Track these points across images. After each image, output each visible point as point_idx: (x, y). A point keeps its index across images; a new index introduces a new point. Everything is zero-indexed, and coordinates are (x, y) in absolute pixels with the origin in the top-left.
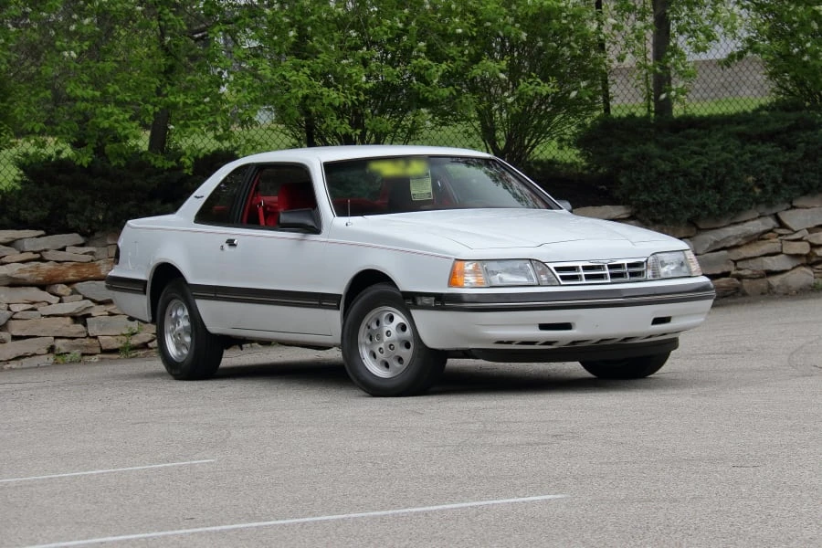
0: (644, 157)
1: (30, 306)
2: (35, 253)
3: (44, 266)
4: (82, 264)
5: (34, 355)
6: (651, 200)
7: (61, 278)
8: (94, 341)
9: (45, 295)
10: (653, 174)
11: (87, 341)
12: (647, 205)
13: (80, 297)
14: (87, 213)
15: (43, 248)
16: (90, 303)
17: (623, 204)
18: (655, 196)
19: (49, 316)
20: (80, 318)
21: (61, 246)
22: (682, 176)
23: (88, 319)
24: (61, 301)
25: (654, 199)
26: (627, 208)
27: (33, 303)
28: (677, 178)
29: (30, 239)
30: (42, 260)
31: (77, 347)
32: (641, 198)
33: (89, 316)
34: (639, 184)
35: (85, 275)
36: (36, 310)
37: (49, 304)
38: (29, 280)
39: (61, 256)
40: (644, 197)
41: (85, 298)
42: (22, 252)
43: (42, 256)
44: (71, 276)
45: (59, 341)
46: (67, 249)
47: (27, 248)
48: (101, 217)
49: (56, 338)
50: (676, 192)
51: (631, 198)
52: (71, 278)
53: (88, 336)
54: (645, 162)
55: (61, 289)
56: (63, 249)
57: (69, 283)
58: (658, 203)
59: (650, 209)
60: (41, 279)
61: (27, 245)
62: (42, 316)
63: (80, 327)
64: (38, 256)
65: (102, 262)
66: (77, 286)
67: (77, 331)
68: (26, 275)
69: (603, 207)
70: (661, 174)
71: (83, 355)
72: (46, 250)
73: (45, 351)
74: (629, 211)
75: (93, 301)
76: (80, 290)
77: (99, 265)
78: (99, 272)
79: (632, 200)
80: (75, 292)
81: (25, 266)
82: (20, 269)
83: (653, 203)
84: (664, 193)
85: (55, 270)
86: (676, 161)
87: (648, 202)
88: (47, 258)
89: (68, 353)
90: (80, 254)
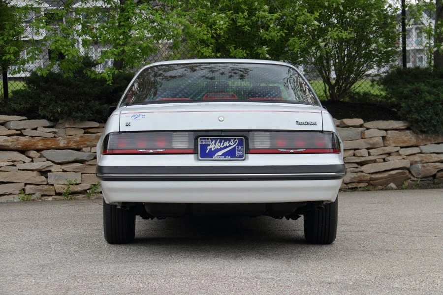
0: (418, 91)
1: (12, 163)
2: (17, 130)
3: (22, 139)
4: (48, 139)
5: (11, 194)
6: (419, 118)
7: (33, 147)
8: (51, 187)
9: (22, 157)
10: (422, 102)
11: (46, 187)
12: (417, 121)
13: (45, 159)
14: (51, 107)
15: (22, 127)
16: (50, 163)
17: (402, 120)
18: (422, 116)
19: (23, 170)
20: (44, 173)
21: (35, 126)
22: (441, 104)
23: (48, 173)
24: (32, 161)
25: (422, 118)
26: (404, 123)
27: (15, 161)
28: (438, 105)
29: (15, 121)
30: (21, 135)
31: (40, 190)
32: (414, 116)
33: (50, 171)
34: (412, 108)
35: (50, 146)
36: (15, 166)
37: (24, 163)
38: (12, 147)
39: (34, 133)
40: (415, 116)
41: (48, 160)
42: (9, 129)
43: (21, 133)
44: (40, 145)
45: (28, 186)
46: (38, 129)
47: (12, 127)
48: (59, 110)
49: (26, 184)
50: (437, 114)
51: (407, 116)
52: (40, 147)
53: (48, 184)
54: (418, 94)
55: (33, 153)
56: (36, 129)
57: (39, 151)
58: (425, 121)
59: (419, 123)
60: (20, 146)
61: (12, 125)
62: (18, 170)
63: (43, 178)
64: (19, 132)
65: (60, 138)
66: (44, 152)
67: (40, 180)
68: (9, 144)
69: (390, 121)
70: (428, 102)
71: (43, 195)
72: (24, 129)
73: (18, 192)
74: (406, 124)
75: (53, 162)
76: (45, 155)
77: (59, 140)
78: (59, 144)
79: (408, 118)
80: (41, 156)
81: (9, 138)
82: (4, 140)
83: (421, 120)
84: (428, 114)
85: (29, 141)
86: (438, 95)
87: (418, 119)
88: (25, 134)
89: (34, 194)
90: (47, 133)
